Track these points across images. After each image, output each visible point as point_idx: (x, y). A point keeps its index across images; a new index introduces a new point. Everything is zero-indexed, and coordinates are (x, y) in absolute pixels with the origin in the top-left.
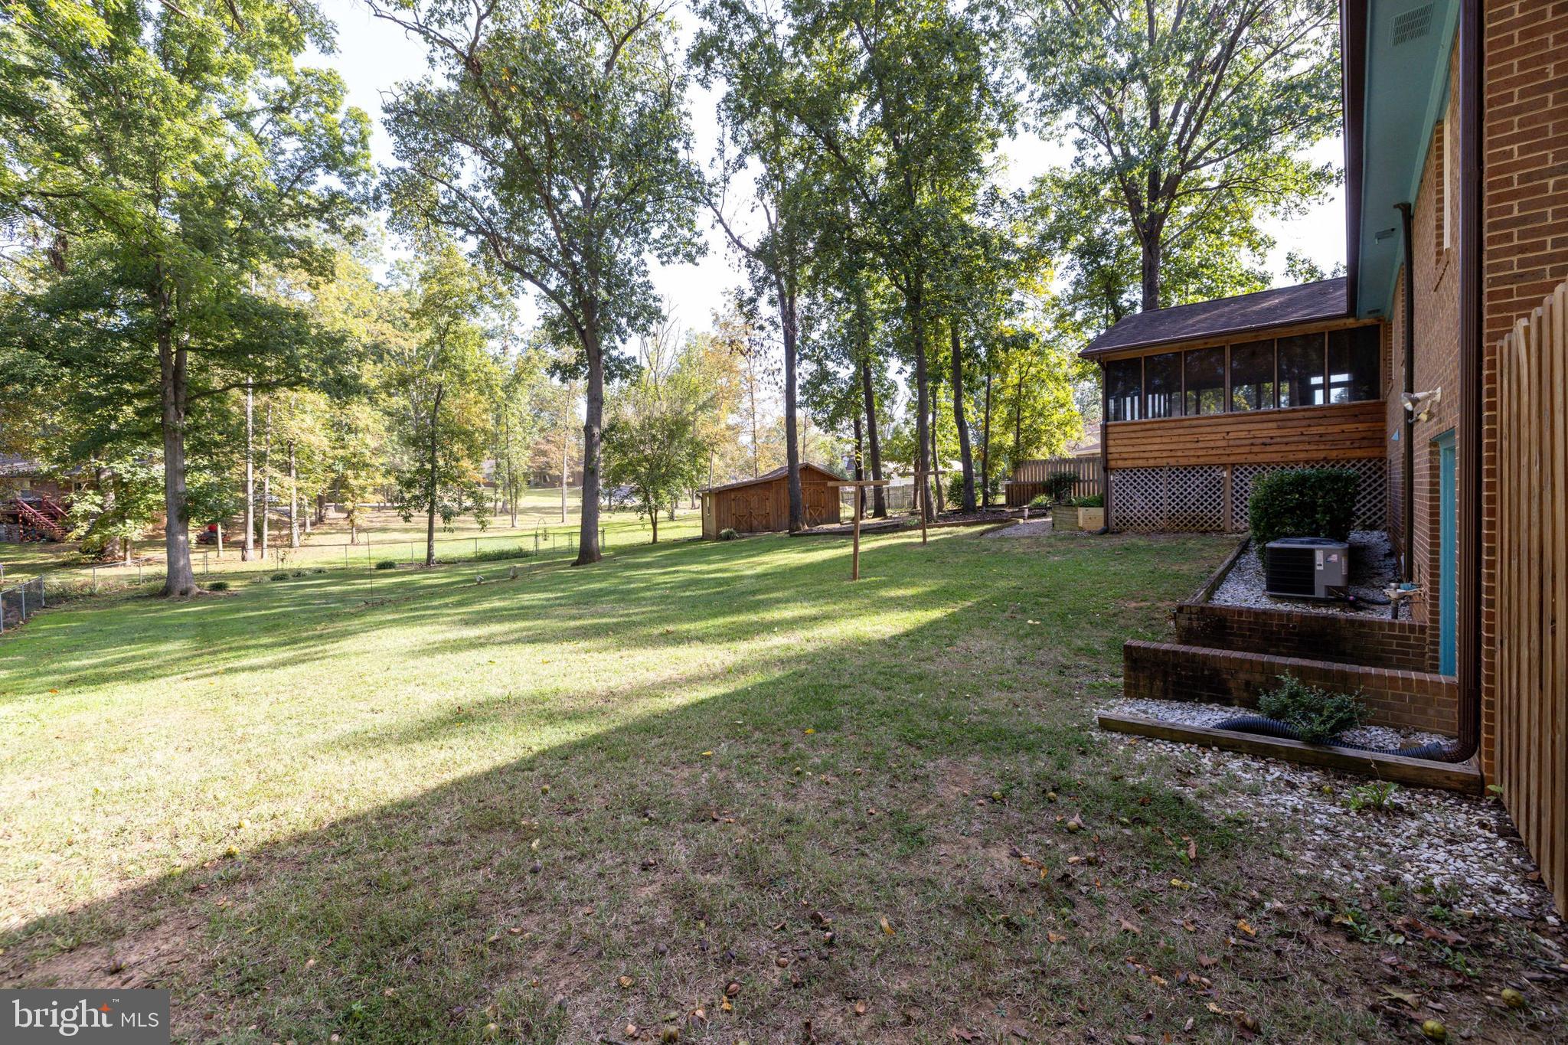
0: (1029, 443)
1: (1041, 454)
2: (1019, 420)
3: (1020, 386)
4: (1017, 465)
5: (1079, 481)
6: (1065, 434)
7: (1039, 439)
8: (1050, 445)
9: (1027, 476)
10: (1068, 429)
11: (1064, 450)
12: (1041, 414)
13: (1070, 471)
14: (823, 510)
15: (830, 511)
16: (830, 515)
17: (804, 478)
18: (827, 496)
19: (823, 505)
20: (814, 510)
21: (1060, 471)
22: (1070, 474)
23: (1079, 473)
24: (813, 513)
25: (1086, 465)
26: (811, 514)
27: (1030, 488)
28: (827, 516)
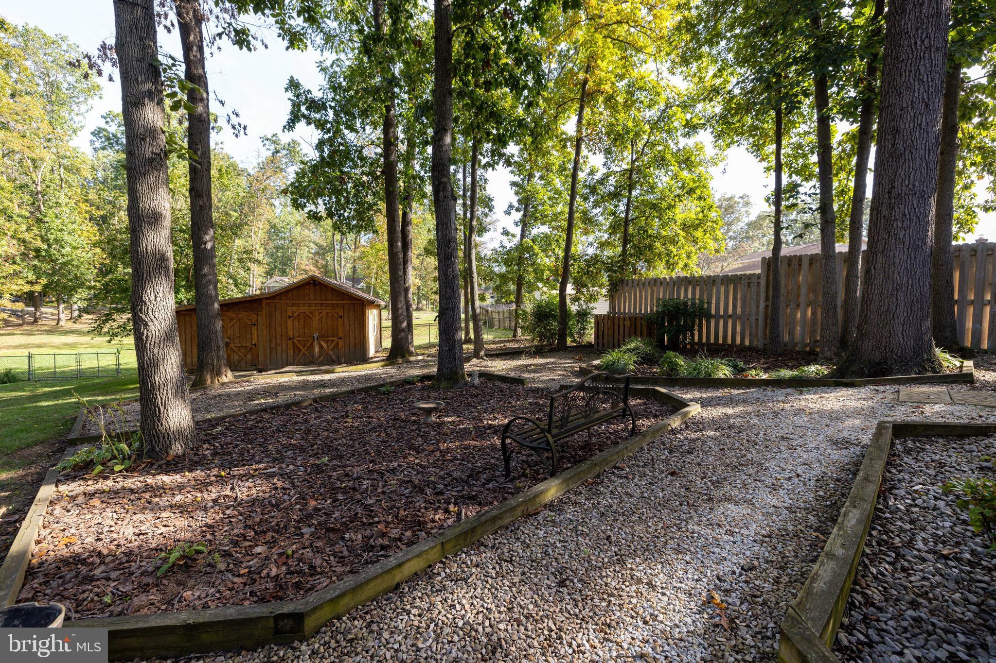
0: (639, 253)
3: (631, 171)
5: (709, 317)
7: (652, 248)
8: (667, 258)
9: (630, 304)
13: (693, 298)
14: (341, 342)
15: (352, 343)
16: (352, 349)
17: (312, 296)
18: (346, 322)
19: (340, 335)
20: (327, 342)
21: (678, 298)
22: (694, 304)
23: (709, 303)
24: (324, 345)
25: (722, 289)
26: (321, 347)
27: (628, 323)
28: (347, 351)
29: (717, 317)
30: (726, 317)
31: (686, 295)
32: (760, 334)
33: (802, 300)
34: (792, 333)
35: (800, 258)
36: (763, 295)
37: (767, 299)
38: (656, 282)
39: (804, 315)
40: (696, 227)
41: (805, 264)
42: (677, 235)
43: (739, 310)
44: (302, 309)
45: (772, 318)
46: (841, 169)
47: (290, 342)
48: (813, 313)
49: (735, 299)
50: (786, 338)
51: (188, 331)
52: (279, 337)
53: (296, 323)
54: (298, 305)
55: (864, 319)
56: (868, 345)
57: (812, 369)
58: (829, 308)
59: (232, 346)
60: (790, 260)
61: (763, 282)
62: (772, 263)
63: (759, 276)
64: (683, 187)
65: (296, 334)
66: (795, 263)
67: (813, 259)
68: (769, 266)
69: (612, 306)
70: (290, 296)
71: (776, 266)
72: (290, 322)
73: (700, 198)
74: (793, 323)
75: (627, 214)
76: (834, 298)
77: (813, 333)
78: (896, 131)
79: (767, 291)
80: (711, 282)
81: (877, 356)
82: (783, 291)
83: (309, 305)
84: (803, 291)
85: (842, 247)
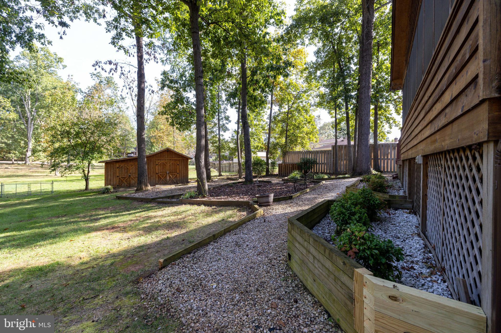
0: (292, 142)
1: (298, 148)
2: (287, 131)
3: (288, 113)
4: (285, 154)
5: (317, 164)
6: (310, 138)
7: (296, 140)
8: (302, 144)
9: (290, 160)
10: (311, 136)
11: (309, 147)
12: (298, 127)
13: (312, 158)
14: (178, 175)
15: (183, 175)
16: (183, 178)
17: (166, 156)
18: (180, 167)
19: (178, 172)
20: (172, 175)
21: (307, 158)
22: (312, 160)
23: (317, 159)
24: (171, 176)
25: (320, 155)
26: (170, 177)
27: (291, 166)
28: (180, 178)
29: (319, 164)
30: (322, 164)
31: (309, 157)
32: (332, 168)
33: (343, 158)
34: (340, 168)
35: (342, 146)
36: (332, 157)
37: (333, 158)
38: (299, 152)
39: (344, 163)
40: (310, 134)
41: (344, 147)
42: (305, 137)
43: (326, 161)
44: (162, 161)
45: (335, 164)
46: (352, 119)
47: (157, 175)
48: (346, 162)
49: (324, 158)
50: (339, 170)
51: (112, 171)
52: (152, 173)
53: (159, 167)
54: (161, 160)
55: (357, 162)
56: (358, 169)
57: (347, 176)
58: (350, 160)
59: (132, 177)
60: (339, 146)
61: (332, 153)
62: (335, 147)
63: (331, 151)
64: (306, 121)
65: (160, 172)
66: (341, 147)
67: (345, 146)
68: (334, 148)
69: (284, 161)
70: (157, 156)
71: (336, 148)
72: (157, 167)
73: (312, 125)
74: (341, 165)
75: (287, 127)
76: (351, 157)
77: (346, 168)
78: (362, 120)
79: (333, 156)
80: (316, 153)
81: (360, 171)
82: (338, 156)
83: (165, 160)
84: (343, 156)
85: (352, 143)
